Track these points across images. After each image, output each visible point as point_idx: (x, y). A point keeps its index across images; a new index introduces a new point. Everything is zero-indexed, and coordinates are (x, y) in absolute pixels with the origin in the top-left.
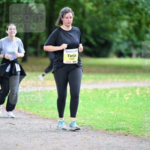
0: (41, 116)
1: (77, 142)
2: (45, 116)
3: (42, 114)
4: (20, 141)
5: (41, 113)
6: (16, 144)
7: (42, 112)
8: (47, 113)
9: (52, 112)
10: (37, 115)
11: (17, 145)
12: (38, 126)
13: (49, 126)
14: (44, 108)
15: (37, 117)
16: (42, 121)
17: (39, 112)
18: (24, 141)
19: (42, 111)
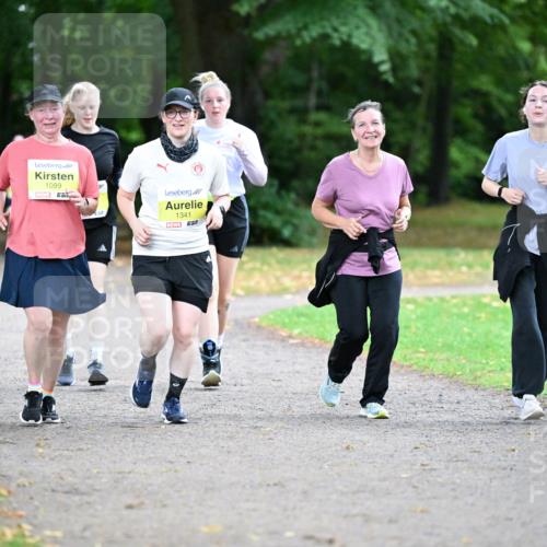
0: (415, 367)
1: (514, 440)
2: (426, 367)
3: (416, 363)
4: (357, 438)
5: (416, 361)
6: (344, 446)
7: (418, 358)
8: (431, 360)
9: (444, 356)
10: (402, 367)
11: (348, 448)
12: (406, 396)
13: (437, 398)
14: (424, 347)
15: (402, 371)
16: (417, 384)
17: (408, 357)
18: (365, 438)
19: (419, 355)
